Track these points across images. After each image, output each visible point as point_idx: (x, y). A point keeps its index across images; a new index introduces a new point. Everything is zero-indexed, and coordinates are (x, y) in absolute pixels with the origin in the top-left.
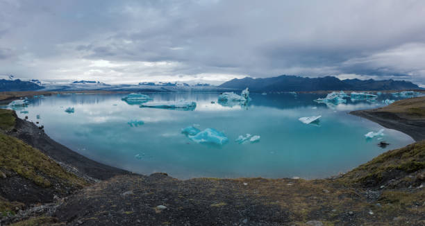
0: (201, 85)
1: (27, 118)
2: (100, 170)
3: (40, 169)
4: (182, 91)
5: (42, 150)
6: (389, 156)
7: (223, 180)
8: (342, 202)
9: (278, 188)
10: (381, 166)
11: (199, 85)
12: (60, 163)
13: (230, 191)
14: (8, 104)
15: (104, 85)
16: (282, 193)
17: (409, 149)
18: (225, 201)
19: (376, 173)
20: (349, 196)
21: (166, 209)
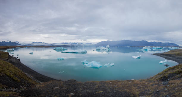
0: (88, 44)
1: (13, 55)
2: (42, 78)
3: (17, 75)
4: (80, 46)
5: (19, 68)
6: (170, 69)
7: (101, 82)
8: (153, 87)
9: (125, 84)
10: (167, 73)
11: (87, 44)
12: (26, 73)
13: (104, 86)
14: (6, 50)
15: (46, 43)
16: (127, 86)
17: (177, 66)
18: (102, 90)
19: (165, 75)
20: (156, 84)
21: (74, 95)
